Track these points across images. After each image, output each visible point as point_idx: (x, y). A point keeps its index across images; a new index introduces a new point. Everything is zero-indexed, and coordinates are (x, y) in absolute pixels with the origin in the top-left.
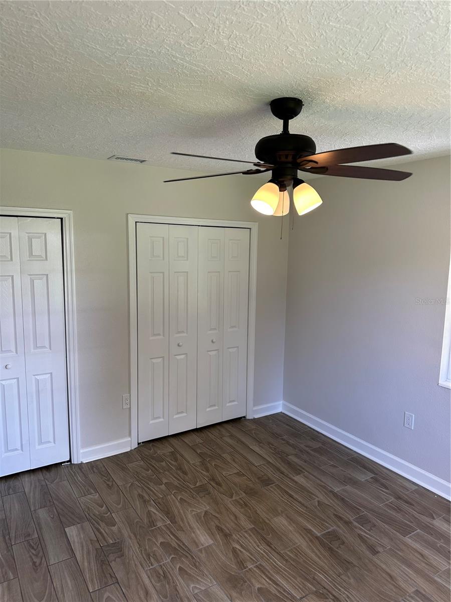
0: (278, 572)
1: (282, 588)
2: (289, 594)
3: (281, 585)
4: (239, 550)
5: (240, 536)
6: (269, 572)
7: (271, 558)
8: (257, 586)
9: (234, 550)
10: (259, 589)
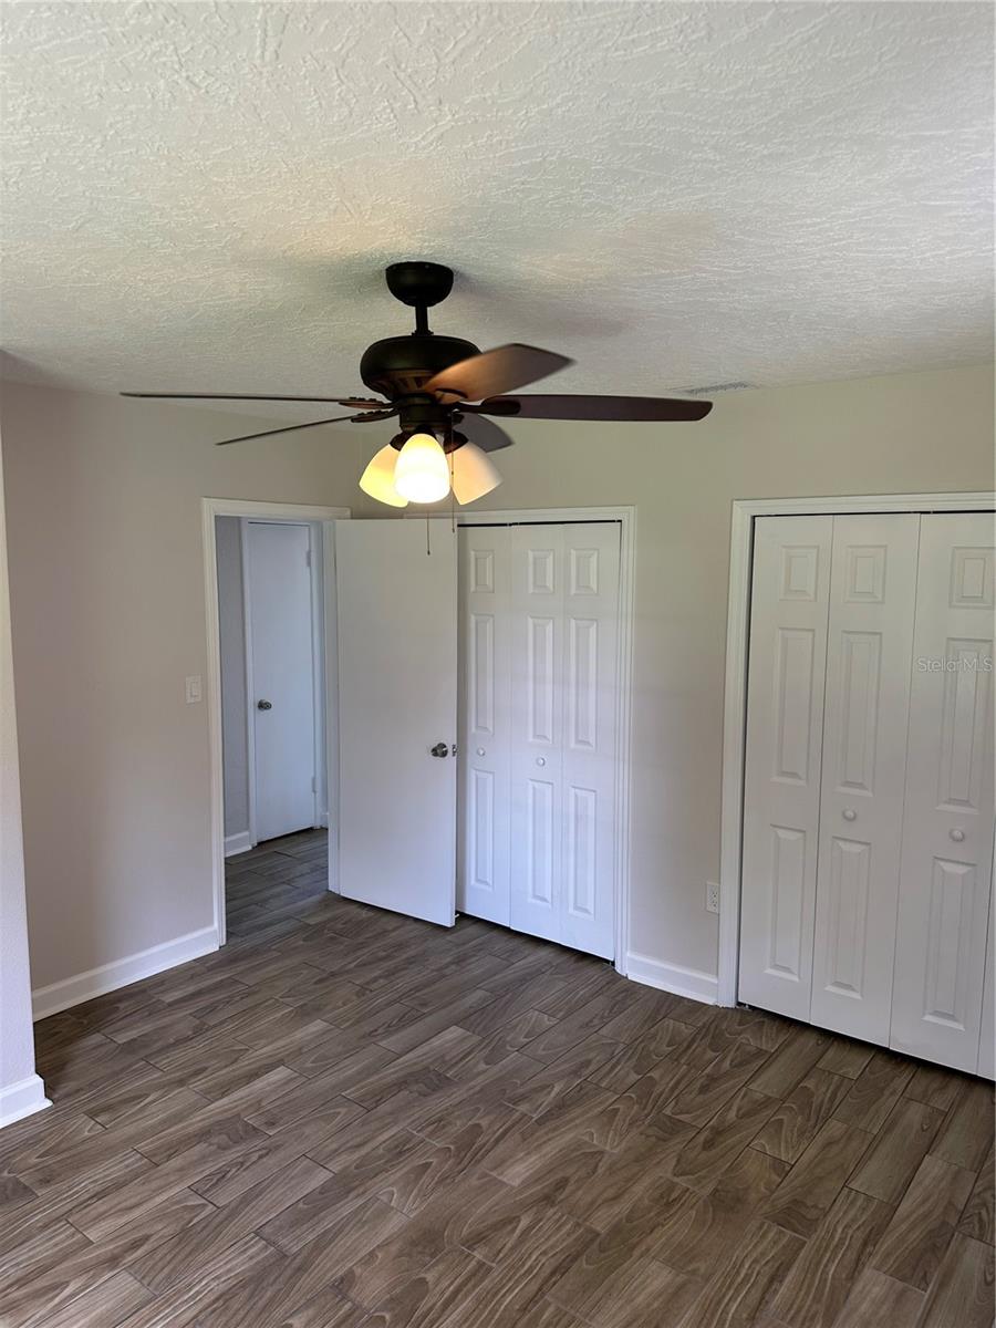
0: (481, 1302)
1: (440, 1316)
3: (447, 1312)
4: (516, 1227)
5: (560, 1218)
6: (474, 1287)
7: (517, 1282)
8: (430, 1277)
9: (512, 1220)
10: (423, 1281)
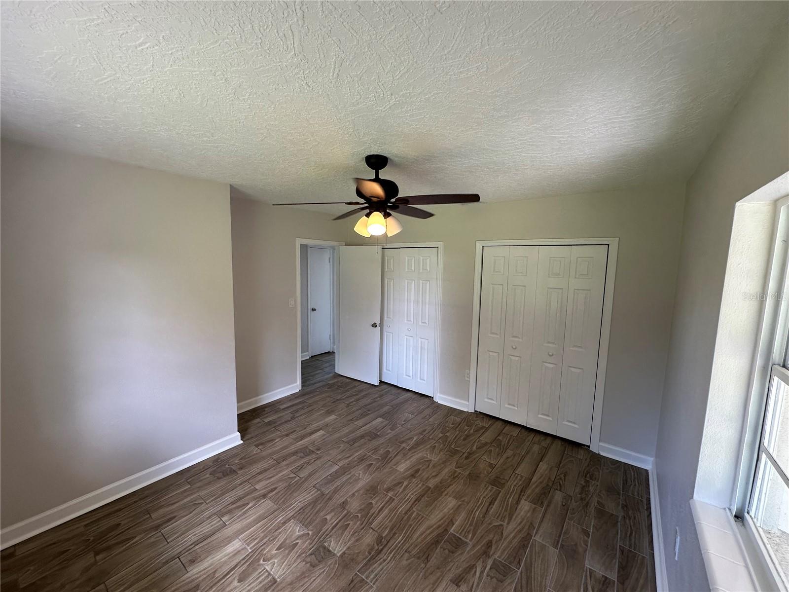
0: (391, 511)
1: (377, 515)
2: (373, 520)
4: (402, 485)
5: (417, 482)
7: (403, 504)
8: (374, 502)
